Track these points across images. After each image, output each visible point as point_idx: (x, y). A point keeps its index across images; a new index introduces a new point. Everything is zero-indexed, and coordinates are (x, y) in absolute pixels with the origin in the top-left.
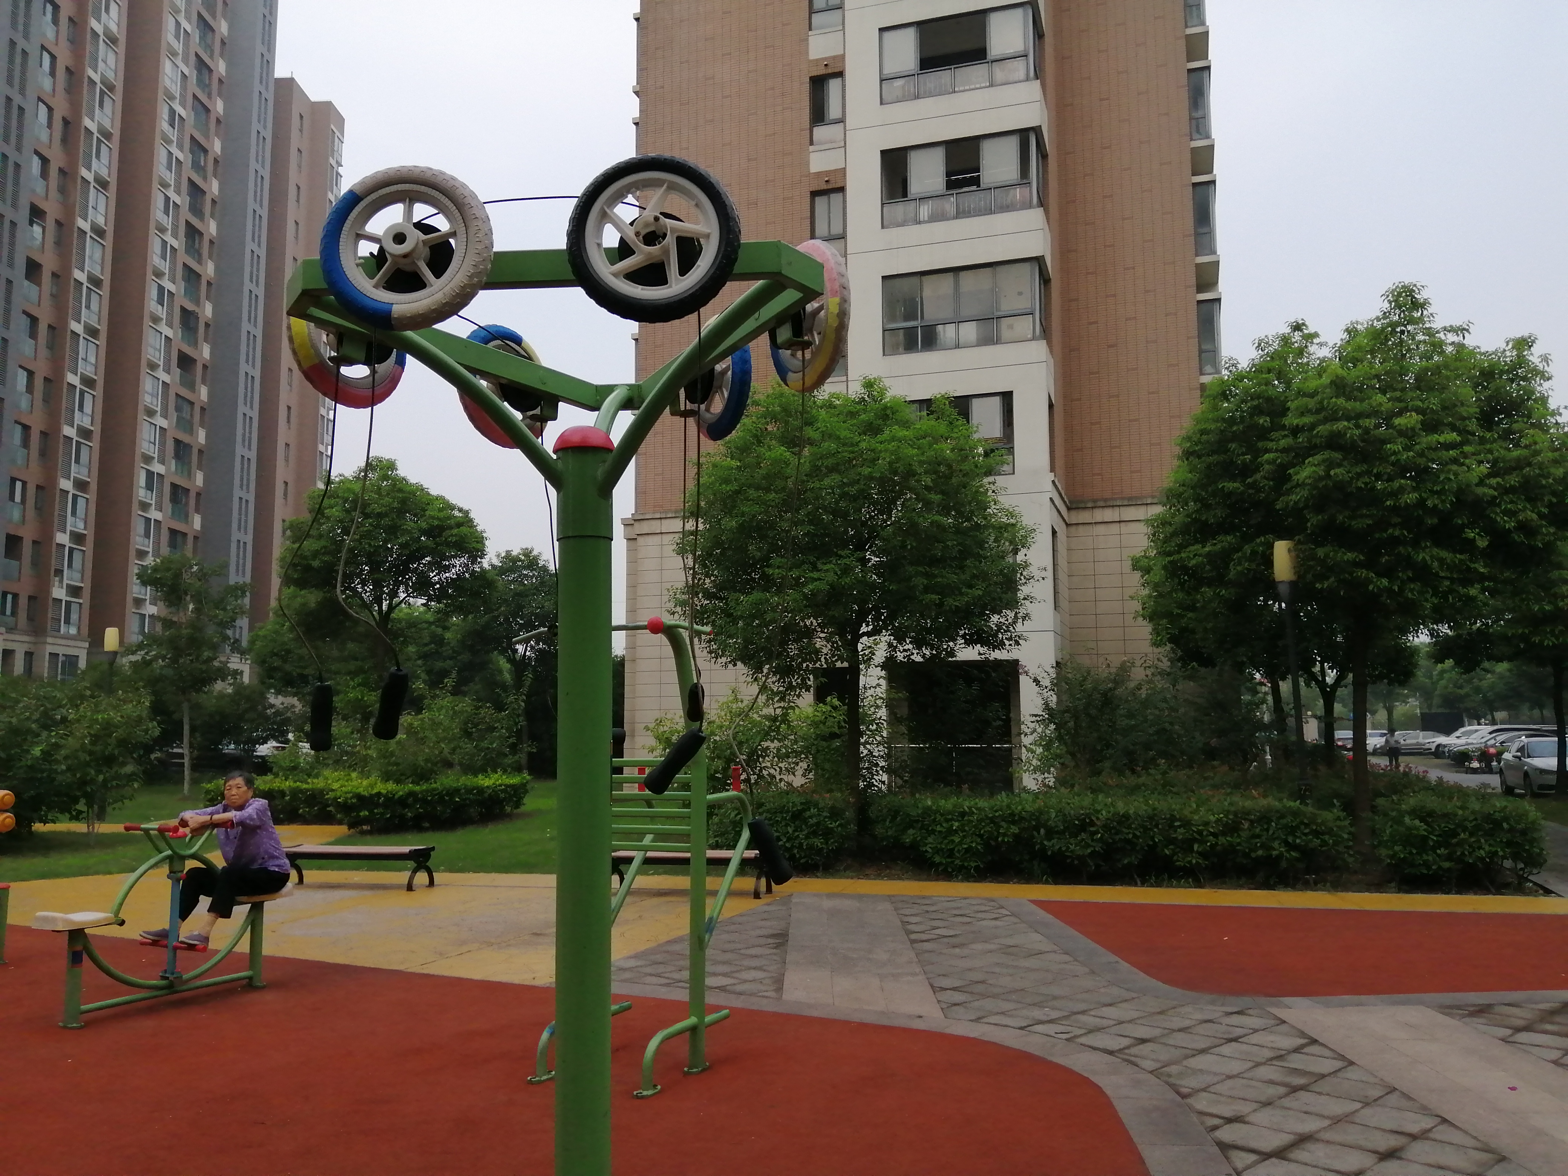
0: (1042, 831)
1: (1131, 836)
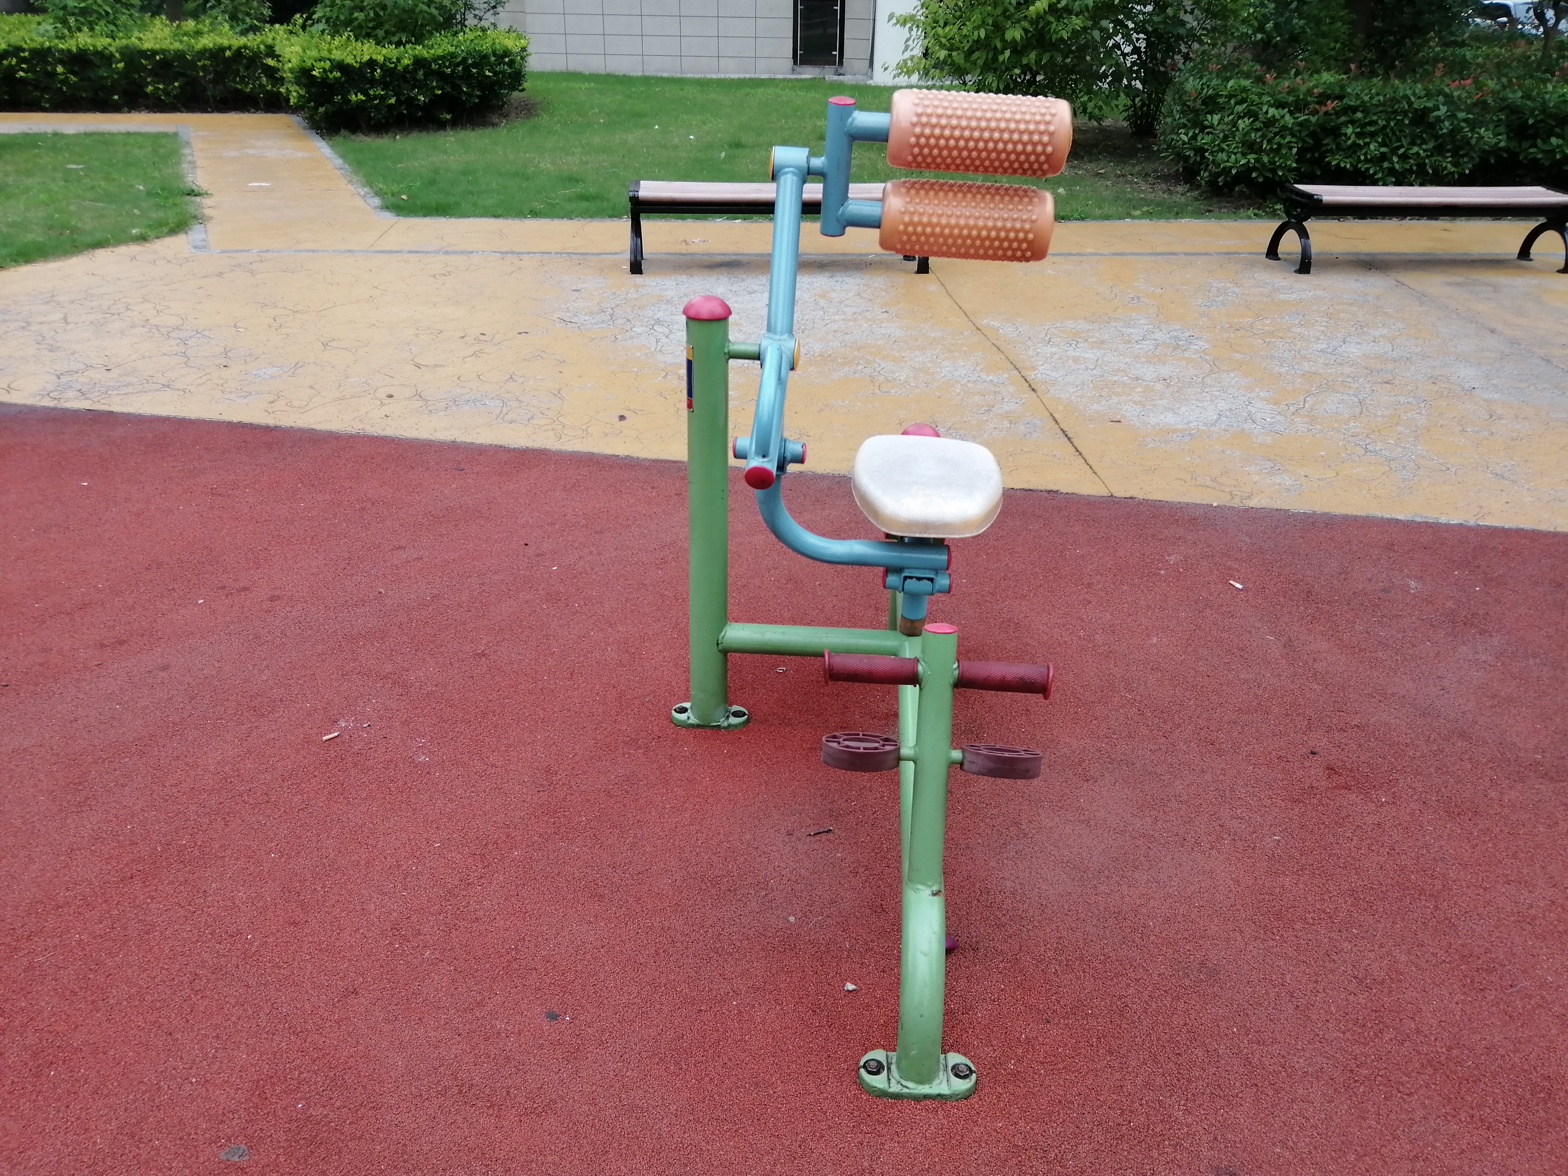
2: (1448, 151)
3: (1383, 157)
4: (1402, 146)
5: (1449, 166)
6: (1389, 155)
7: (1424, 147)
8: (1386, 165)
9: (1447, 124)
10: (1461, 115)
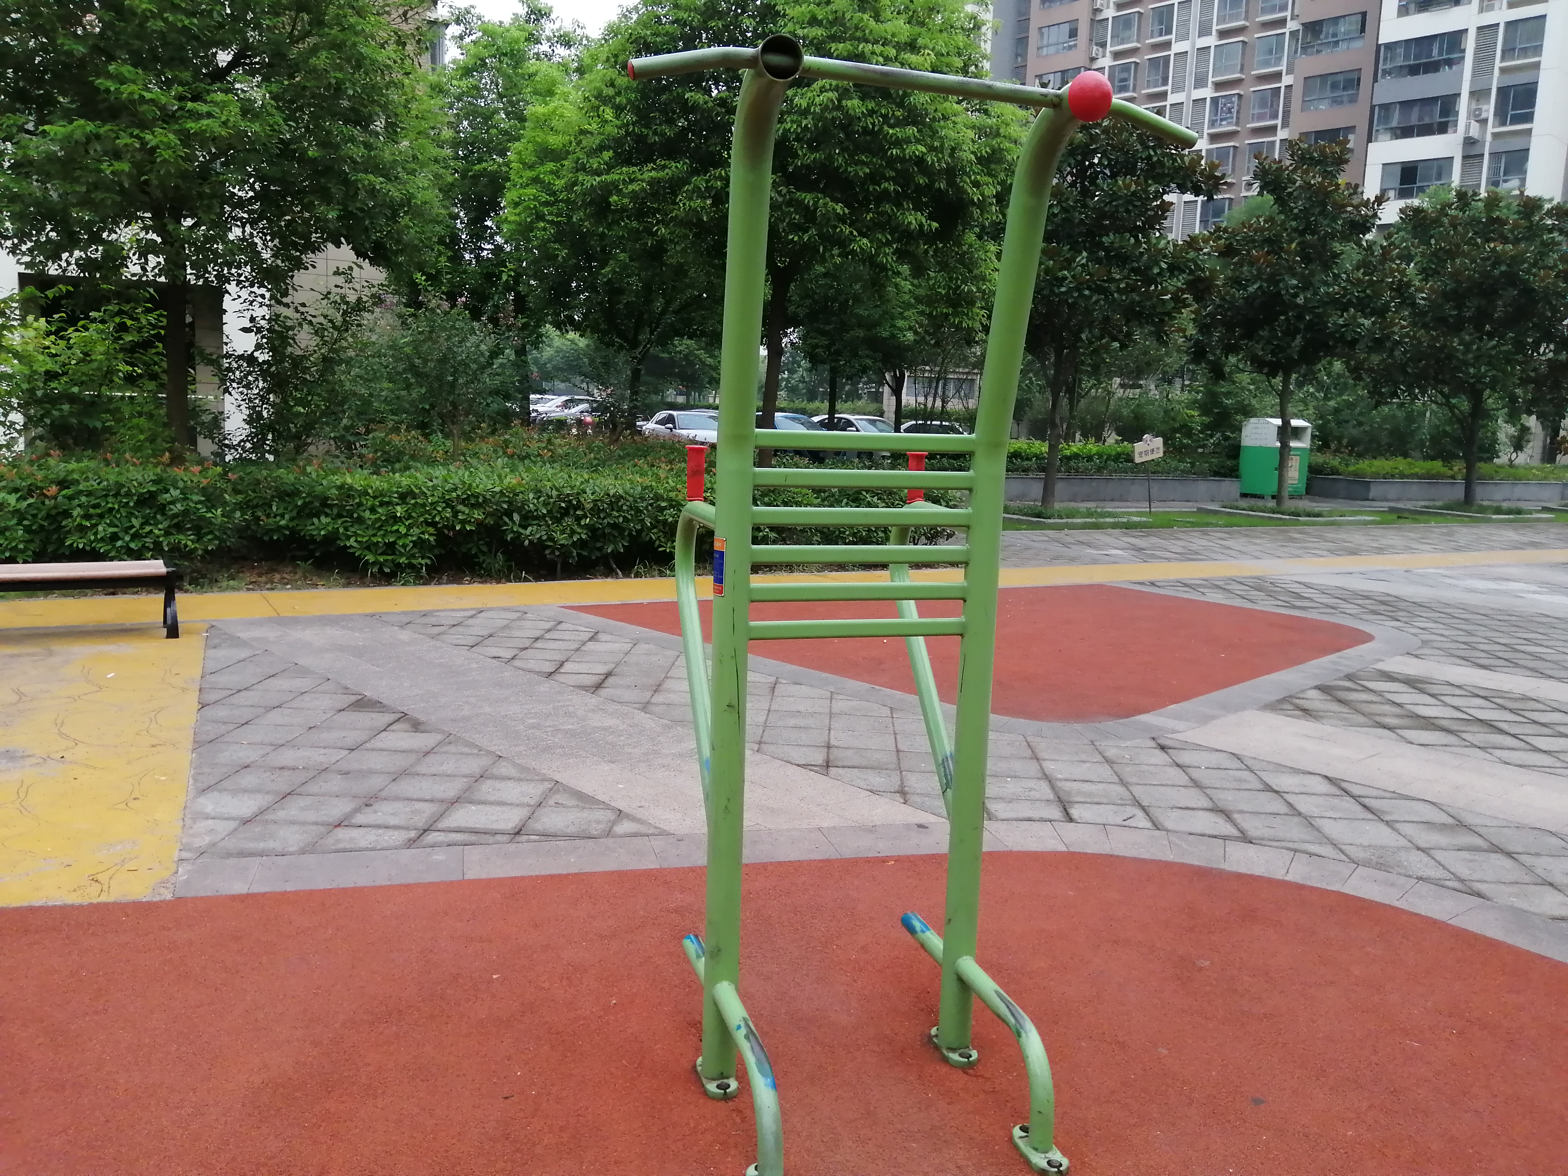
2: (189, 529)
3: (114, 537)
4: (133, 526)
5: (189, 543)
6: (120, 535)
7: (160, 526)
8: (119, 543)
9: (179, 506)
10: (195, 498)
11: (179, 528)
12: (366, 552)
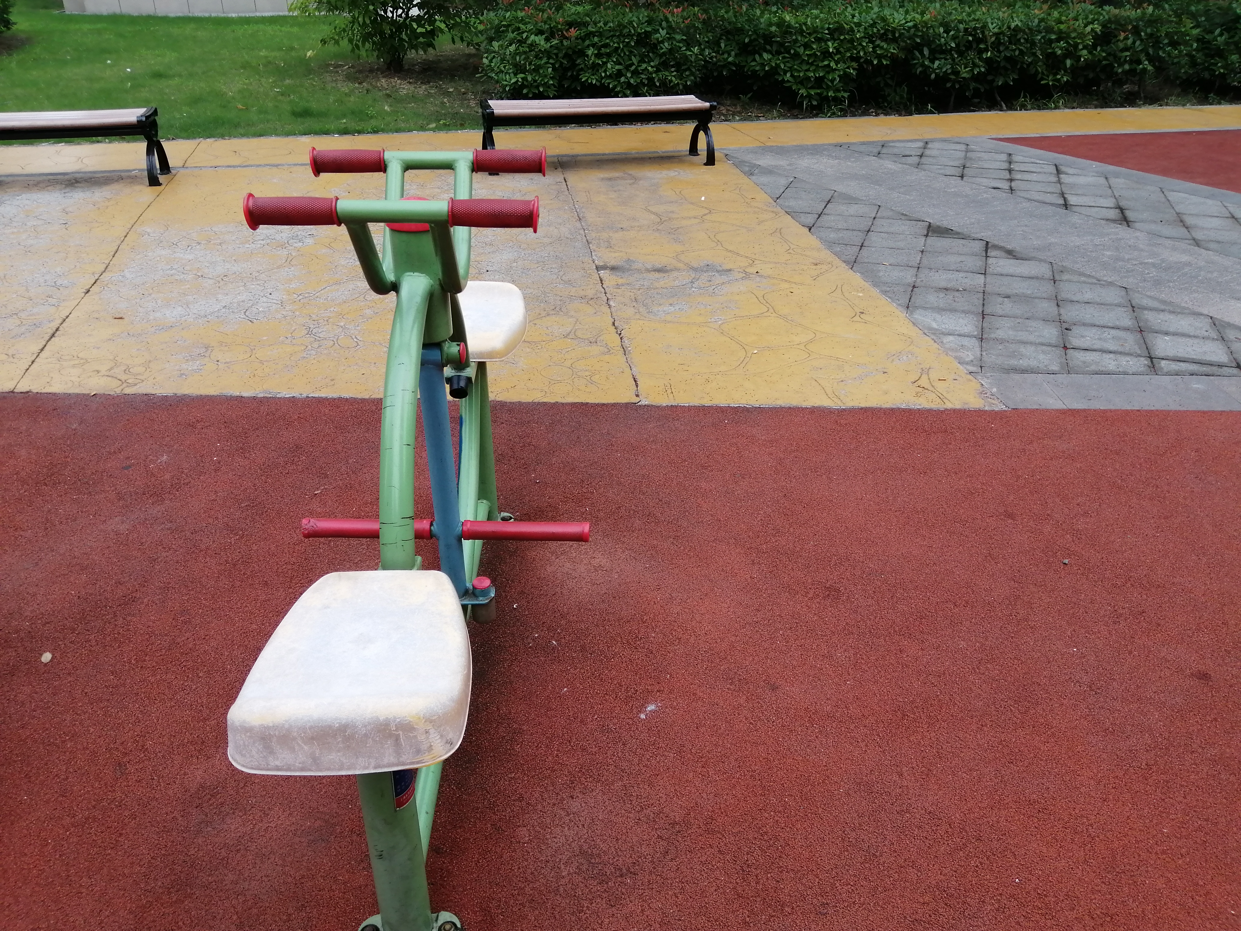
0: (926, 52)
1: (1017, 53)
2: (672, 66)
3: (619, 74)
4: (633, 64)
5: (673, 79)
6: (624, 72)
7: (652, 64)
8: (623, 79)
9: (666, 44)
10: (678, 37)
11: (664, 65)
12: (799, 86)
